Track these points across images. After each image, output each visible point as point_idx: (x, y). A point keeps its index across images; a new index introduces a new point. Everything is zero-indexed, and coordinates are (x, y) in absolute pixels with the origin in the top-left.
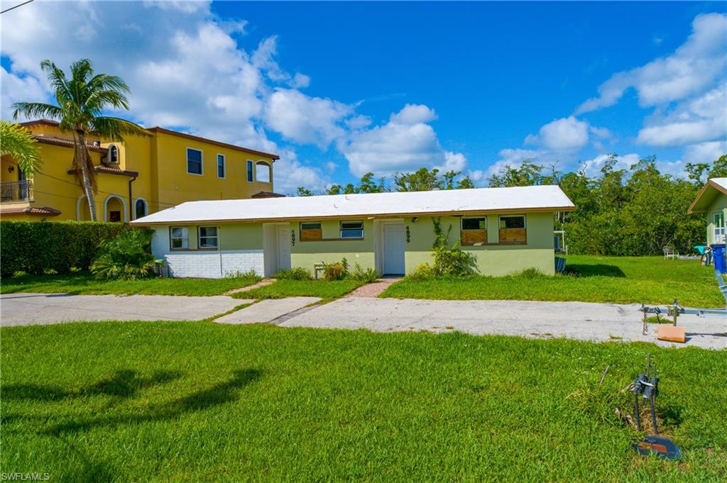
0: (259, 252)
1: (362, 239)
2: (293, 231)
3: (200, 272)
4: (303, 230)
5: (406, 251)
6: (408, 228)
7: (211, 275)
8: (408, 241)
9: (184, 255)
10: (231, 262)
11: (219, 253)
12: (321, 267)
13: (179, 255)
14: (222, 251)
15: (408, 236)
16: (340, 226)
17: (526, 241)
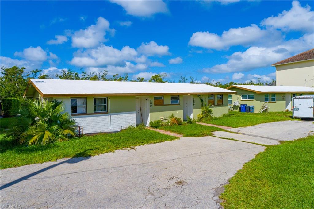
0: (133, 113)
1: (179, 104)
2: (151, 101)
3: (96, 129)
4: (156, 100)
5: (193, 109)
6: (194, 99)
7: (103, 130)
8: (194, 105)
9: (83, 118)
10: (116, 120)
11: (109, 115)
12: (163, 118)
13: (79, 118)
14: (111, 114)
15: (194, 103)
16: (170, 98)
17: (223, 104)
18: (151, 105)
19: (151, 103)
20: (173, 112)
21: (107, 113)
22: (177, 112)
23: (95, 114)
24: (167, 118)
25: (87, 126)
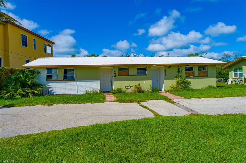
0: (98, 81)
1: (147, 75)
2: (115, 71)
3: (65, 92)
4: (121, 71)
5: (164, 79)
6: (165, 70)
7: (71, 93)
8: (165, 75)
9: (55, 83)
10: (82, 86)
11: (76, 82)
12: (128, 87)
13: (52, 83)
14: (77, 81)
15: (165, 74)
16: (136, 69)
17: (207, 75)
18: (115, 75)
19: (115, 73)
20: (140, 82)
21: (74, 80)
22: (144, 82)
23: (64, 80)
24: (133, 86)
25: (58, 89)
